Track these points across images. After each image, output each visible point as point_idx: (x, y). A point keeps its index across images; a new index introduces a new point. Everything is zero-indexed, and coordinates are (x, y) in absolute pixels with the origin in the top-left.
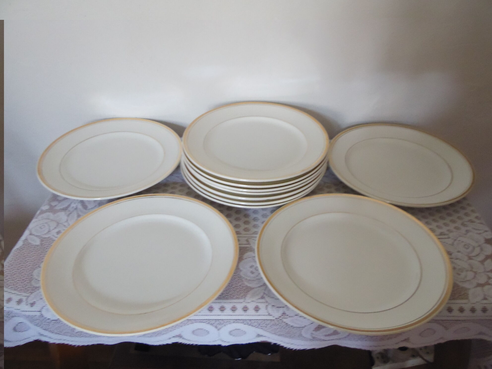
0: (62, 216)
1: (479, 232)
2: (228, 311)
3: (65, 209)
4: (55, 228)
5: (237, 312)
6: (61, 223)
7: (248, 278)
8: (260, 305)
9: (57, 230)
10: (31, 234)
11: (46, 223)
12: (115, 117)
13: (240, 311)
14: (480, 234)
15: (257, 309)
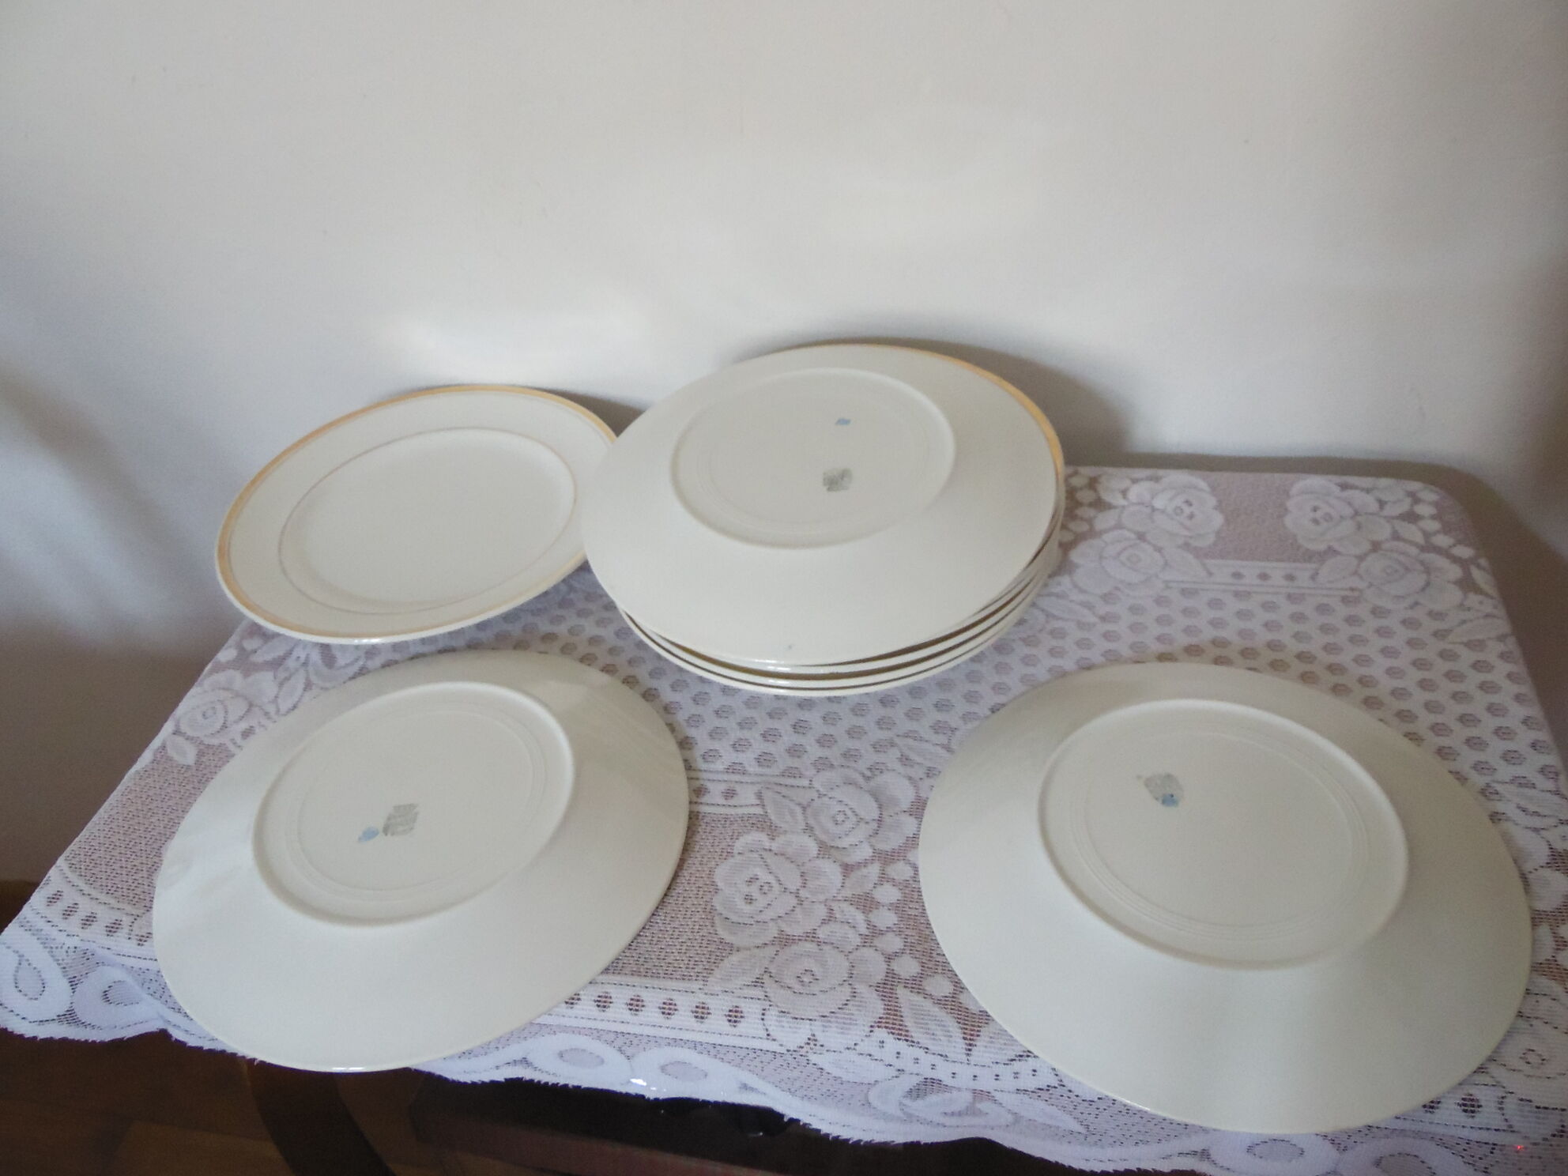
0: (266, 682)
1: (1537, 822)
2: (651, 1013)
3: (277, 664)
4: (242, 718)
5: (675, 1020)
6: (257, 706)
7: (734, 918)
8: (746, 1006)
9: (243, 725)
10: (177, 732)
11: (222, 702)
12: (453, 383)
13: (684, 1017)
14: (1536, 830)
15: (734, 1016)
